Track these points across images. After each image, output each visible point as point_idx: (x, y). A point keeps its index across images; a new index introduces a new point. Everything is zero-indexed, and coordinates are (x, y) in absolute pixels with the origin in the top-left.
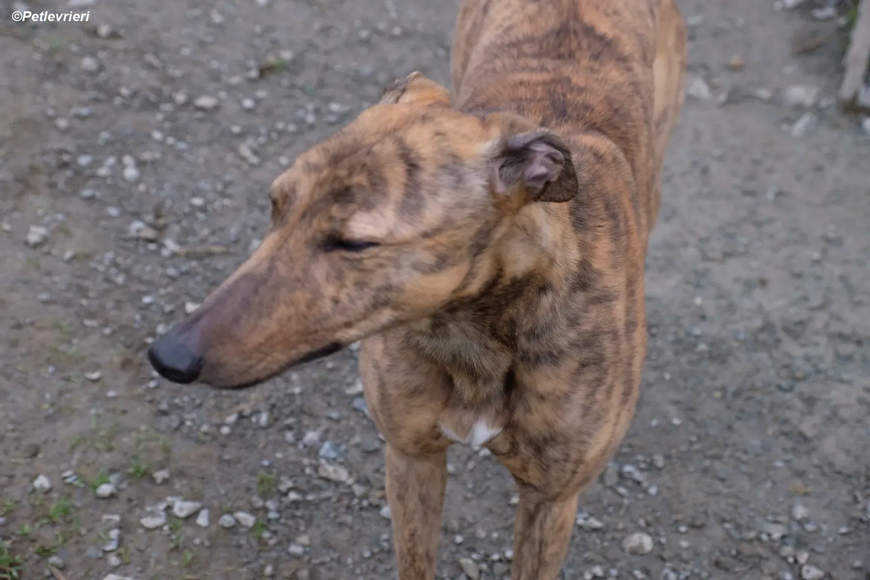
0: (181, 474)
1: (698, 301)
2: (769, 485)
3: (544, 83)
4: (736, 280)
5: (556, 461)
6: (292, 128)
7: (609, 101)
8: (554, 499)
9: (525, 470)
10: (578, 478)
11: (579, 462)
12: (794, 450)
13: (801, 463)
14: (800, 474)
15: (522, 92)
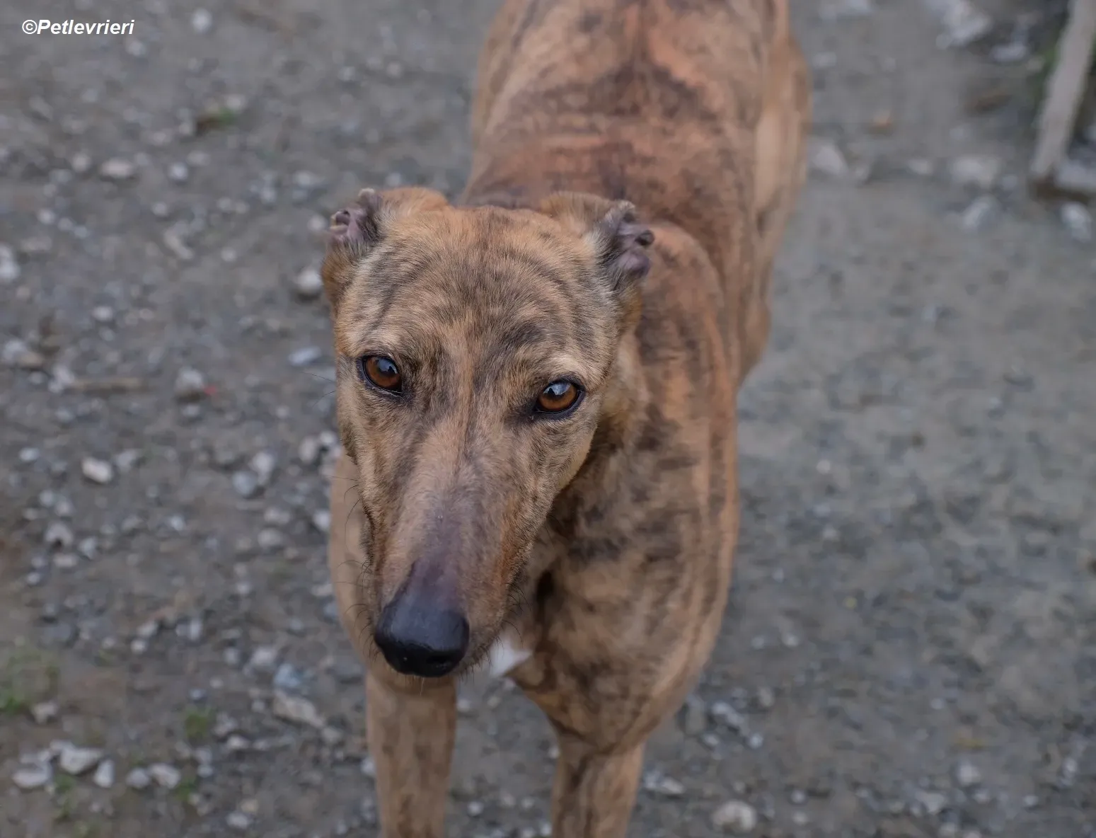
0: (73, 709)
1: (824, 466)
2: (922, 735)
3: (594, 151)
4: (880, 436)
5: (610, 698)
6: (241, 208)
7: (687, 177)
8: (608, 751)
9: (564, 709)
10: (642, 721)
11: (643, 699)
12: (960, 685)
13: (969, 703)
14: (968, 719)
15: (563, 164)
